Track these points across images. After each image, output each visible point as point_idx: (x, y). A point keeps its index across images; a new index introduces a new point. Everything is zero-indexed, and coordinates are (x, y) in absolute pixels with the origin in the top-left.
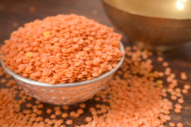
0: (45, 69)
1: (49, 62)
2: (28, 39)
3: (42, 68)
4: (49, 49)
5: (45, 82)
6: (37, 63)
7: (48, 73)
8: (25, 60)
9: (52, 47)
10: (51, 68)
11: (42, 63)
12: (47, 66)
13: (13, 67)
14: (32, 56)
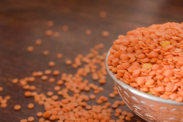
0: (169, 83)
1: (173, 76)
2: (141, 49)
3: (164, 82)
4: (173, 60)
5: (170, 99)
6: (159, 77)
7: (173, 89)
8: (144, 72)
9: (175, 59)
10: (175, 83)
11: (164, 77)
12: (171, 80)
13: (128, 80)
14: (152, 68)
